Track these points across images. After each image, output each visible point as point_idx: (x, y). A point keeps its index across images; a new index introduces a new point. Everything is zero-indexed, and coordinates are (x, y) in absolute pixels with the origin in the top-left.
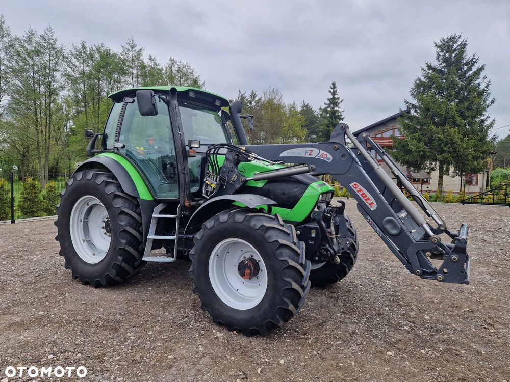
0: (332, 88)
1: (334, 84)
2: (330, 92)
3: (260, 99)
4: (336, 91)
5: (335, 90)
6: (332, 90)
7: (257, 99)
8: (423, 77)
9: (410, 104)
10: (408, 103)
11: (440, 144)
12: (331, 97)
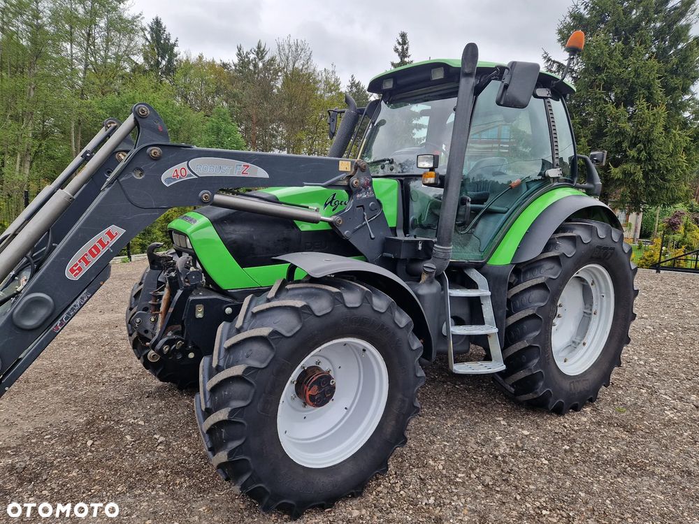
0: (399, 43)
1: (403, 36)
2: (396, 50)
3: (273, 59)
4: (407, 50)
5: (405, 47)
6: (400, 48)
7: (267, 58)
8: (583, 7)
9: (554, 62)
10: (549, 60)
11: (620, 143)
12: (398, 60)
